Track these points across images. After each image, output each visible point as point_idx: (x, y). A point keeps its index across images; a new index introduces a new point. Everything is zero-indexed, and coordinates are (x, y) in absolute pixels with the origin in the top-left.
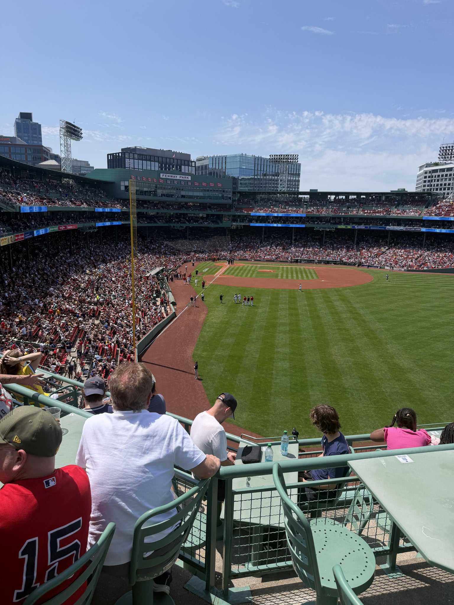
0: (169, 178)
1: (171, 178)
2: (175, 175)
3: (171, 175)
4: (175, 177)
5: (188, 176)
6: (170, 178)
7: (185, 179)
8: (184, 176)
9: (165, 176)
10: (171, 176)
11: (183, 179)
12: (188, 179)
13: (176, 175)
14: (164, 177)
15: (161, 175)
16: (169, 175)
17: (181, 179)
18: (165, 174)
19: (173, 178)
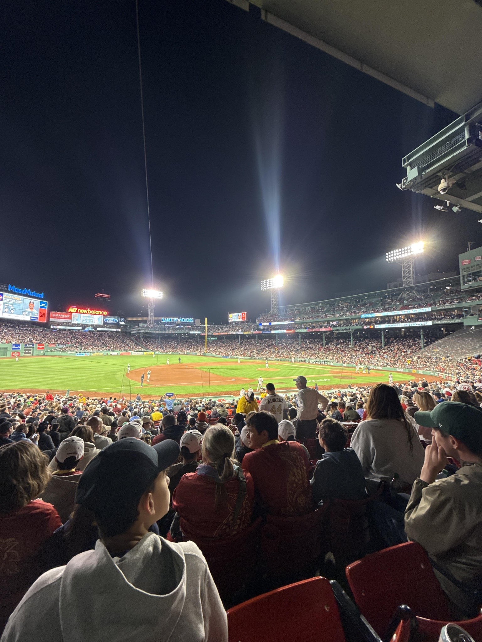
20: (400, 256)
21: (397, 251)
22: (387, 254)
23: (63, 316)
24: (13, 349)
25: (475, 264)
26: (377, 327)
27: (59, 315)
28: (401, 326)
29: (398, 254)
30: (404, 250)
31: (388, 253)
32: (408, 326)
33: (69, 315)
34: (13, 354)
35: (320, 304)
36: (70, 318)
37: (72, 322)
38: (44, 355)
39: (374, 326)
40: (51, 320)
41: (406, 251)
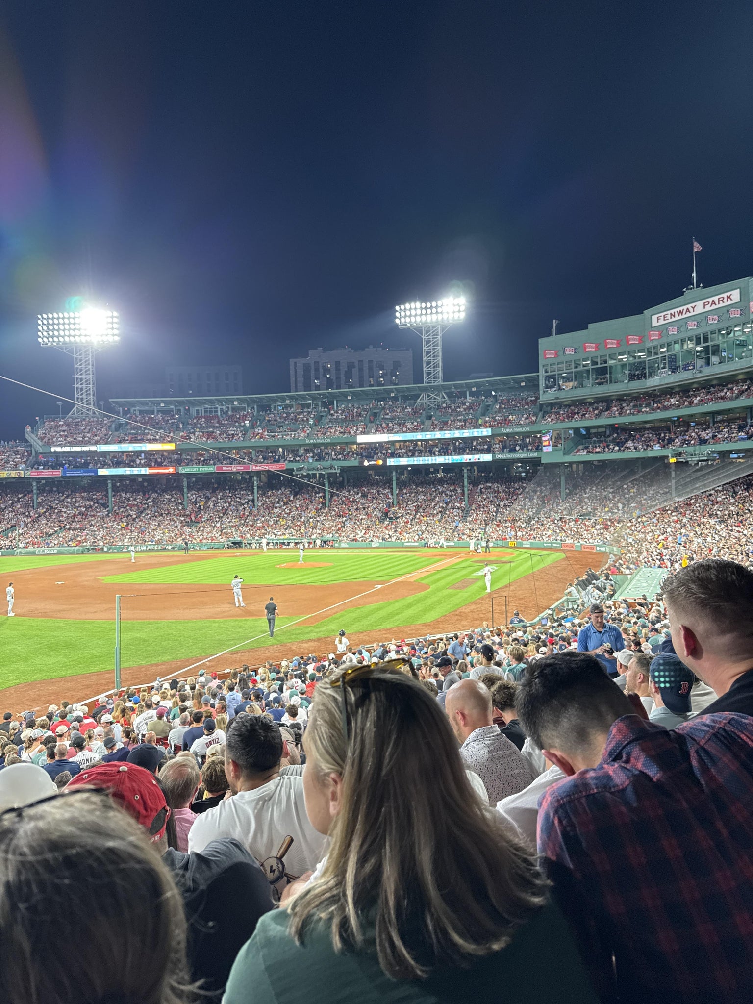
0: (673, 319)
1: (681, 317)
2: (689, 306)
3: (678, 309)
4: (691, 310)
5: (728, 294)
6: (677, 318)
7: (722, 304)
8: (716, 298)
9: (662, 318)
10: (681, 313)
11: (714, 307)
12: (730, 302)
13: (693, 305)
14: (662, 322)
15: (654, 318)
16: (672, 311)
17: (708, 308)
18: (662, 314)
19: (684, 316)
20: (424, 318)
21: (418, 304)
22: (397, 308)
25: (564, 359)
26: (392, 464)
28: (437, 462)
29: (419, 312)
30: (431, 308)
31: (399, 304)
32: (450, 462)
35: (236, 403)
39: (385, 461)
41: (434, 310)
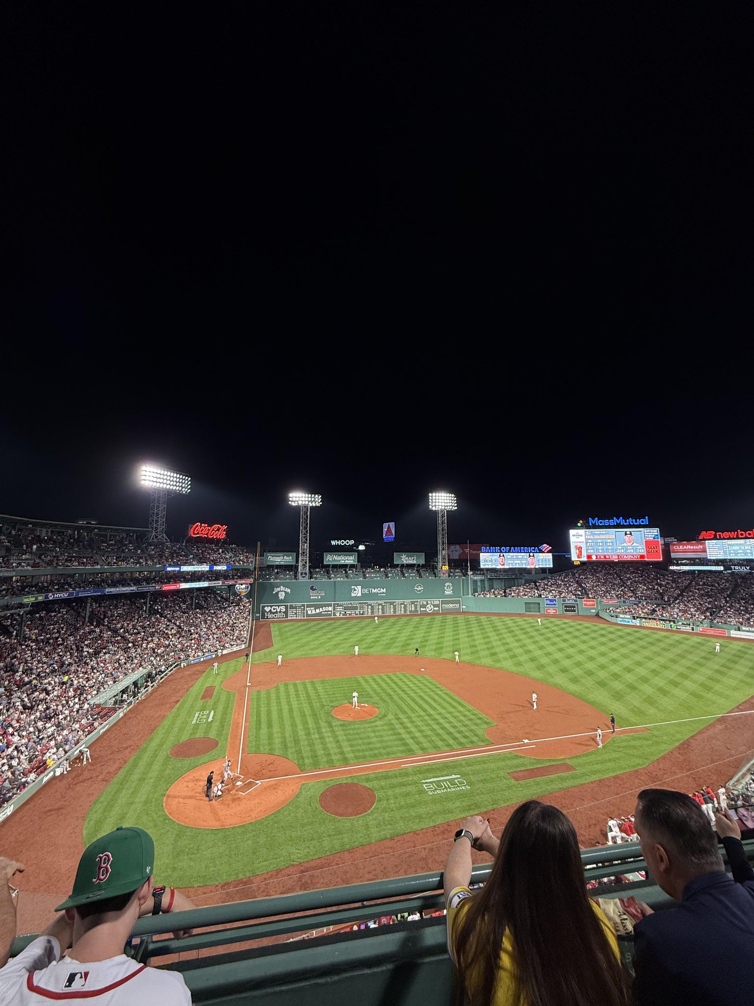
23: (692, 547)
24: (547, 604)
27: (685, 547)
33: (702, 544)
34: (548, 611)
36: (704, 551)
37: (709, 558)
38: (597, 615)
40: (673, 555)
